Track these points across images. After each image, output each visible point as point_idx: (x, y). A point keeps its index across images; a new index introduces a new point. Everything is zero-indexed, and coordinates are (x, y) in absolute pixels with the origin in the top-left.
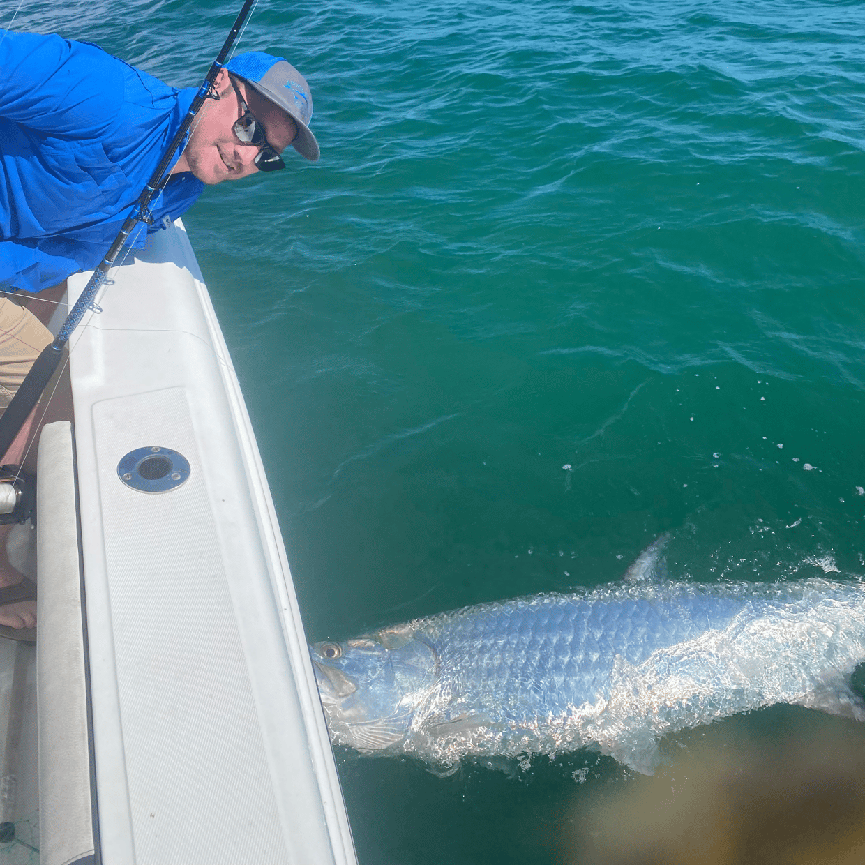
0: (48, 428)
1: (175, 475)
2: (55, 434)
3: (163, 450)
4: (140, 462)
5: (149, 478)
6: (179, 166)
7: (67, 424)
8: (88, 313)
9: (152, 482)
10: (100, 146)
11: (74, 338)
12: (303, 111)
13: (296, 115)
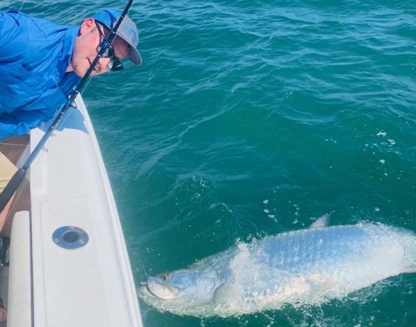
0: (18, 214)
1: (81, 241)
2: (21, 217)
3: (76, 228)
4: (64, 233)
5: (69, 242)
6: (70, 69)
7: (27, 213)
8: (41, 152)
9: (70, 244)
10: (20, 65)
11: (33, 165)
12: (133, 40)
13: (130, 42)
